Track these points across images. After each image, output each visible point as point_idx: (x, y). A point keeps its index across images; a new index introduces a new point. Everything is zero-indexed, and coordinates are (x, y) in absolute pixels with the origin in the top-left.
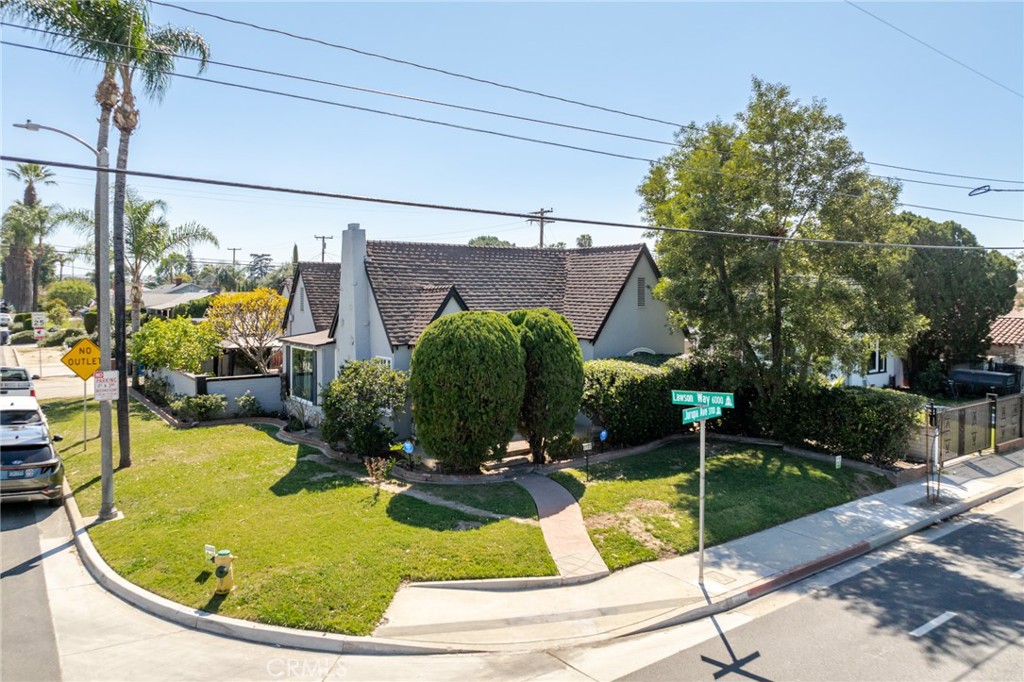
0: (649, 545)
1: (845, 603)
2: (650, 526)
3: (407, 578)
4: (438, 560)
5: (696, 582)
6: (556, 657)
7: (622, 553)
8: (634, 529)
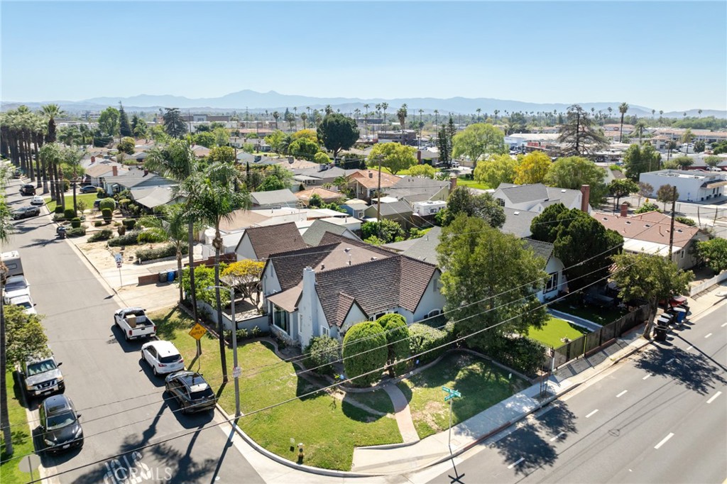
0: (434, 428)
1: (499, 450)
2: (434, 419)
3: (356, 446)
4: (364, 438)
5: (448, 445)
6: (405, 476)
7: (425, 431)
8: (429, 420)
